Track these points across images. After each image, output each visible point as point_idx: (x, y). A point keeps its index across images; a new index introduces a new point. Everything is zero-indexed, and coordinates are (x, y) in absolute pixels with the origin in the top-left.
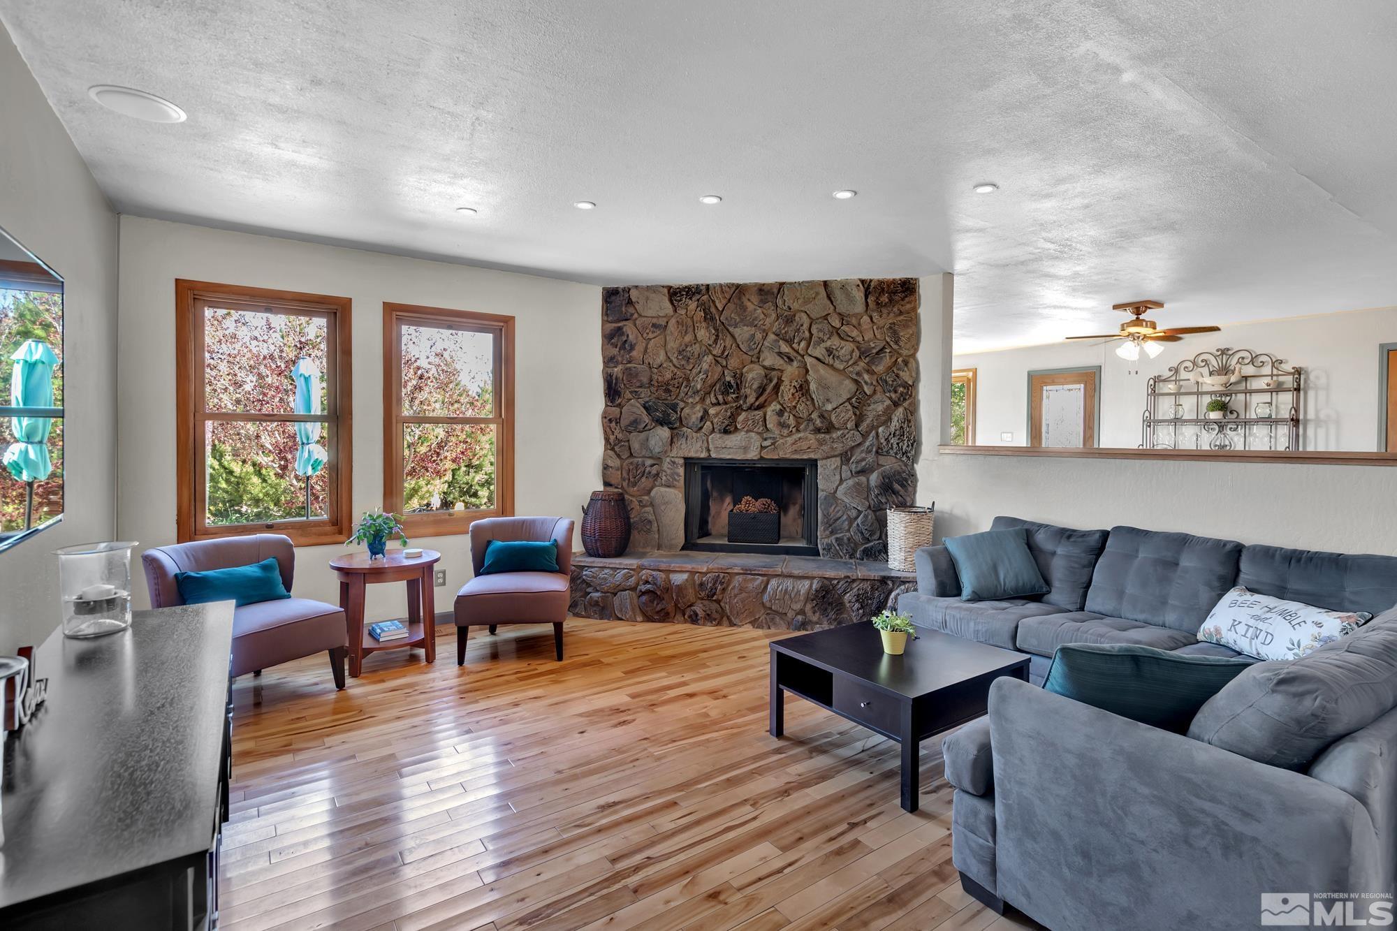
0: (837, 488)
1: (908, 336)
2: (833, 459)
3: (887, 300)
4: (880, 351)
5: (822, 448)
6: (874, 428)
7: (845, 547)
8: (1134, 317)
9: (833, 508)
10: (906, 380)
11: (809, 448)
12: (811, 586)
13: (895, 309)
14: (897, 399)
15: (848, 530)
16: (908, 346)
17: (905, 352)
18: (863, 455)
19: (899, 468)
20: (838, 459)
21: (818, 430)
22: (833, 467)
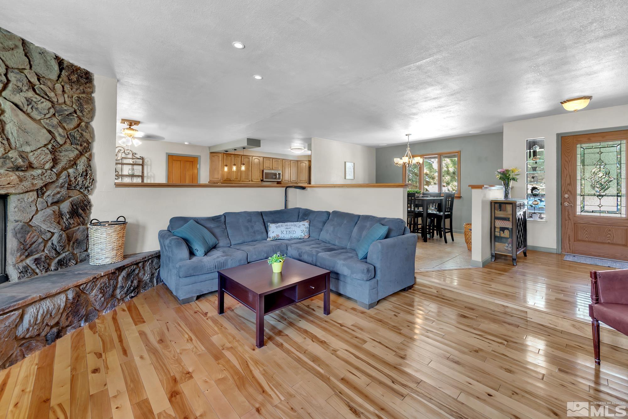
0: (33, 217)
1: (89, 109)
2: (31, 193)
3: (76, 80)
4: (70, 114)
5: (23, 184)
6: (64, 169)
7: (42, 264)
8: (128, 127)
9: (29, 234)
10: (88, 138)
11: (9, 184)
12: (67, 298)
13: (81, 88)
14: (82, 151)
15: (43, 251)
16: (88, 116)
17: (86, 120)
18: (59, 190)
19: (82, 198)
20: (35, 193)
21: (17, 168)
22: (31, 200)
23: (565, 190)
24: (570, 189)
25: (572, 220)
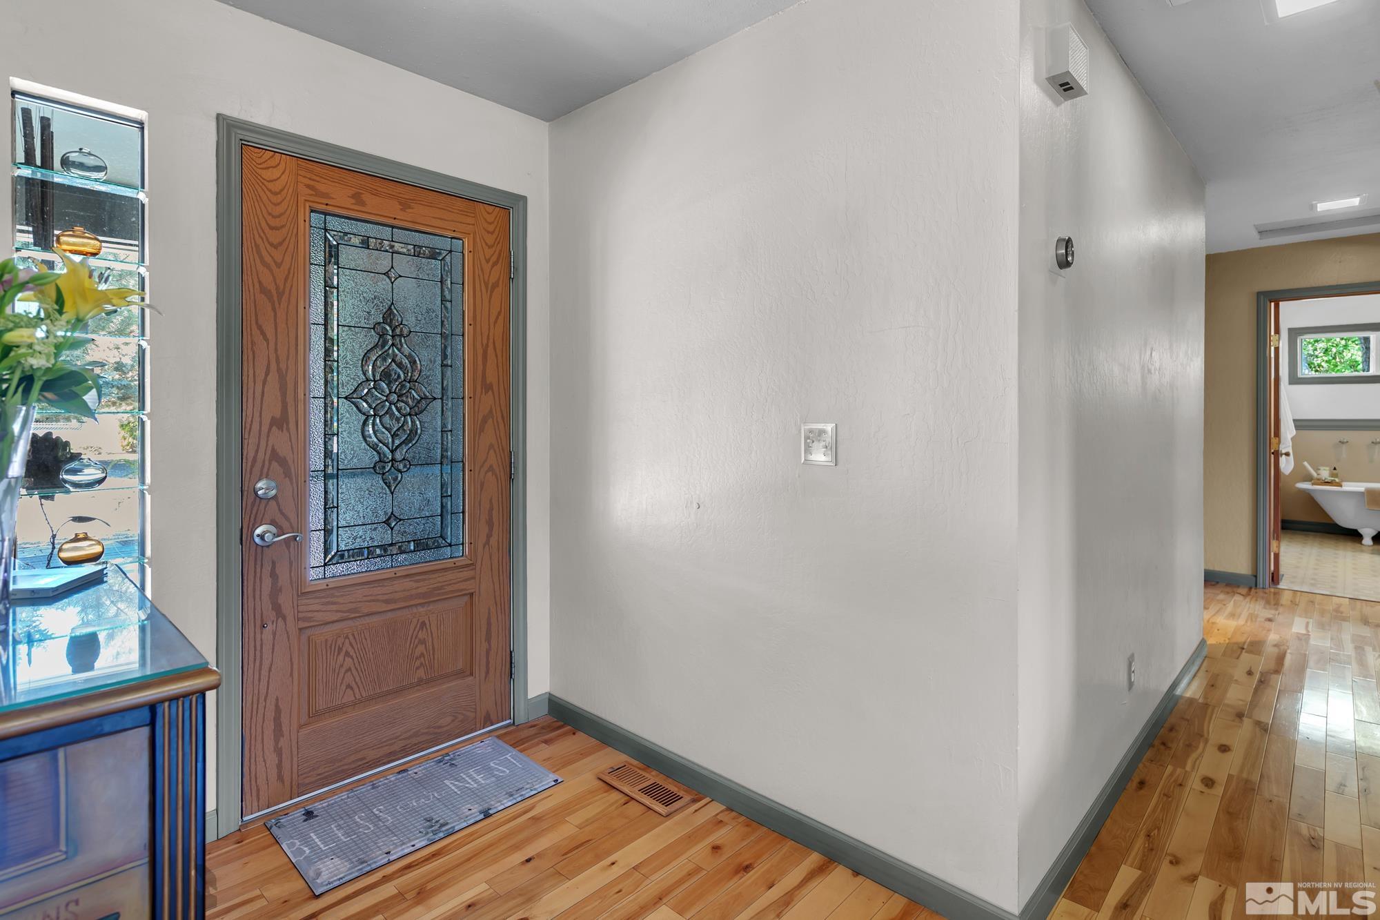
23: (261, 455)
24: (284, 451)
25: (290, 619)
